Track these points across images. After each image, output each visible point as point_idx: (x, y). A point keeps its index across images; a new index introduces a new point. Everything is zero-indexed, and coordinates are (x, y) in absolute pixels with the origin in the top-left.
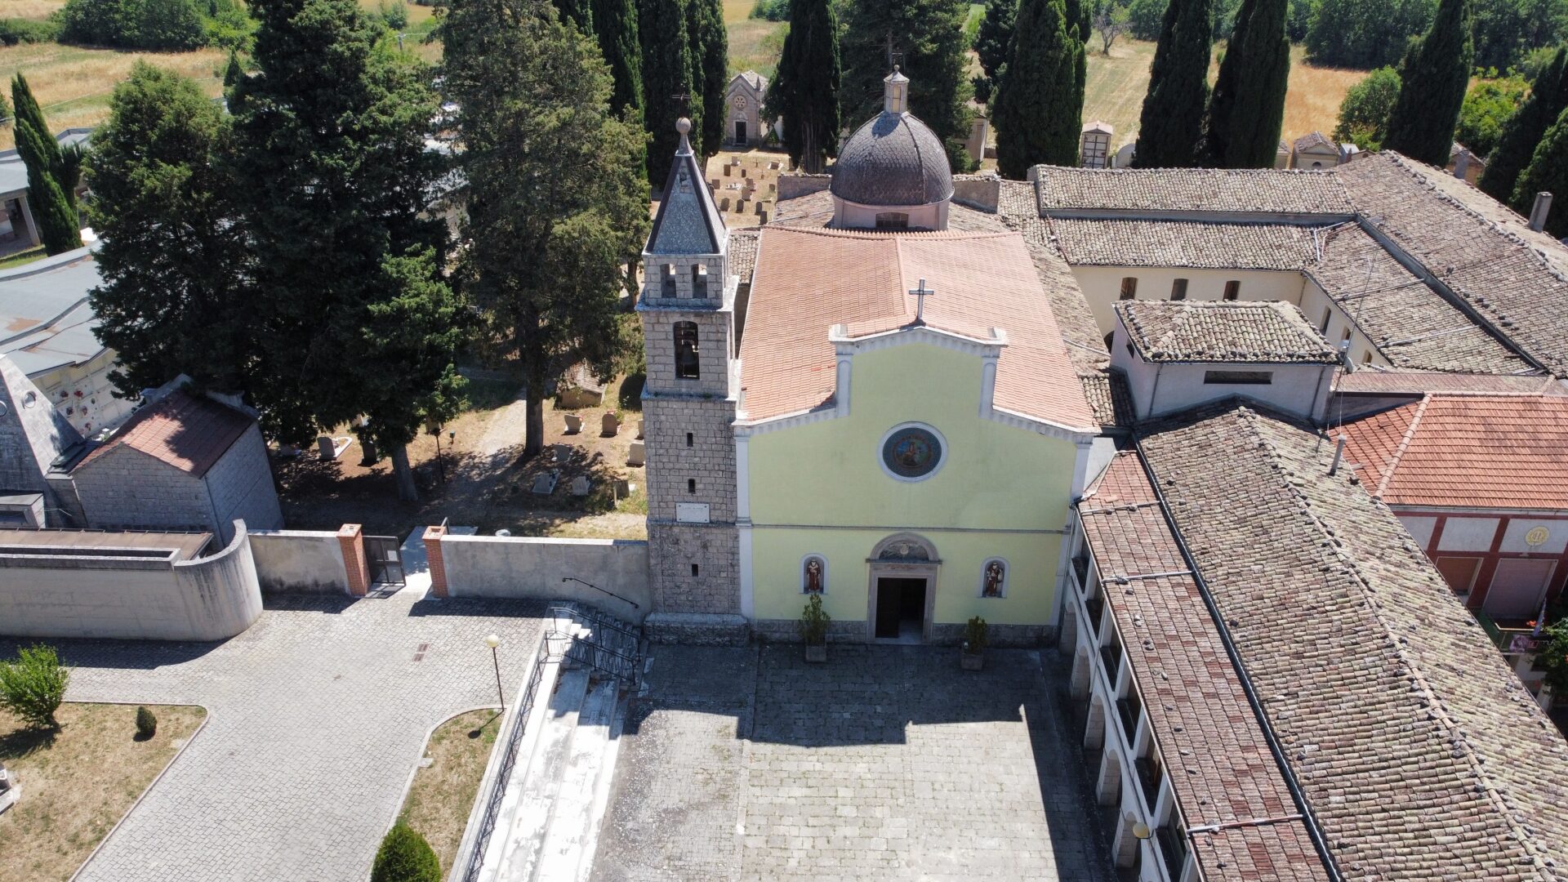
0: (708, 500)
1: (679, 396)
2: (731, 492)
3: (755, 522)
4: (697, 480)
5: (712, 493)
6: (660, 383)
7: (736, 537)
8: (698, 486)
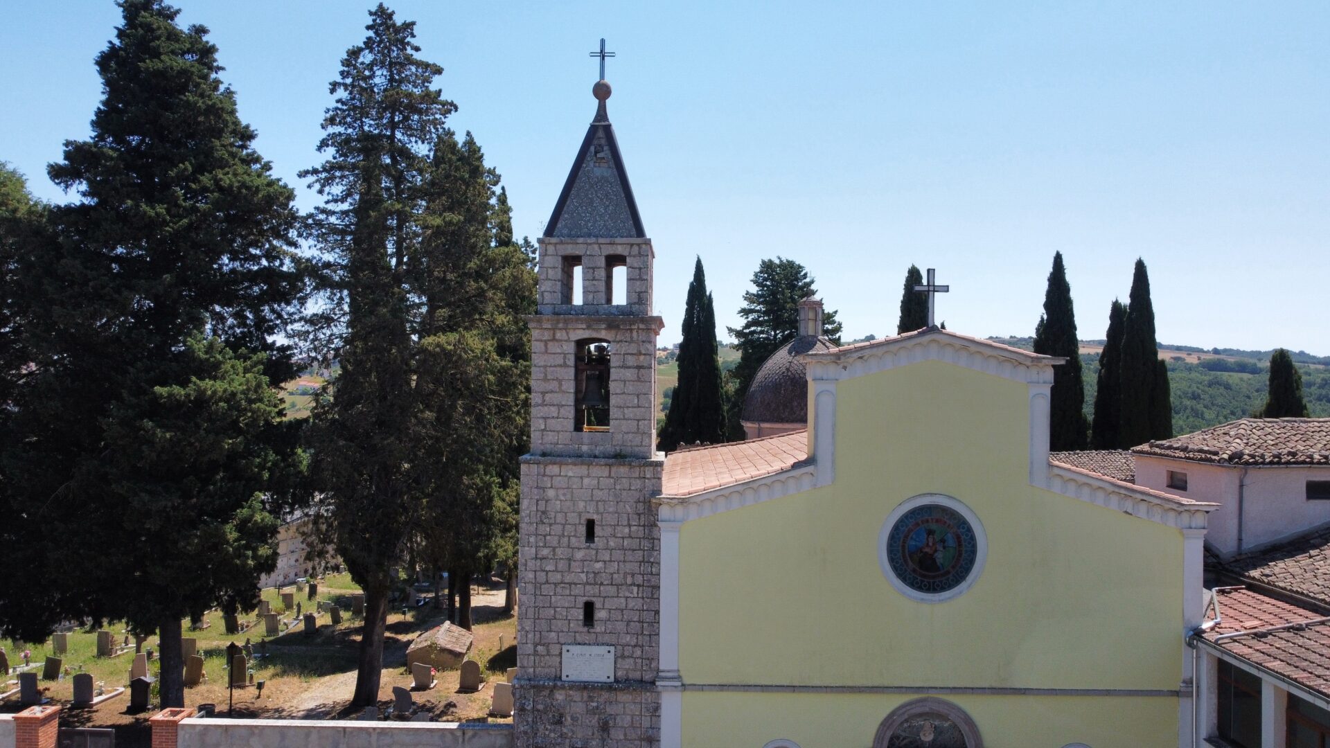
0: (613, 640)
1: (578, 457)
2: (651, 624)
3: (687, 681)
4: (598, 605)
5: (621, 626)
6: (550, 437)
7: (656, 710)
8: (600, 614)
